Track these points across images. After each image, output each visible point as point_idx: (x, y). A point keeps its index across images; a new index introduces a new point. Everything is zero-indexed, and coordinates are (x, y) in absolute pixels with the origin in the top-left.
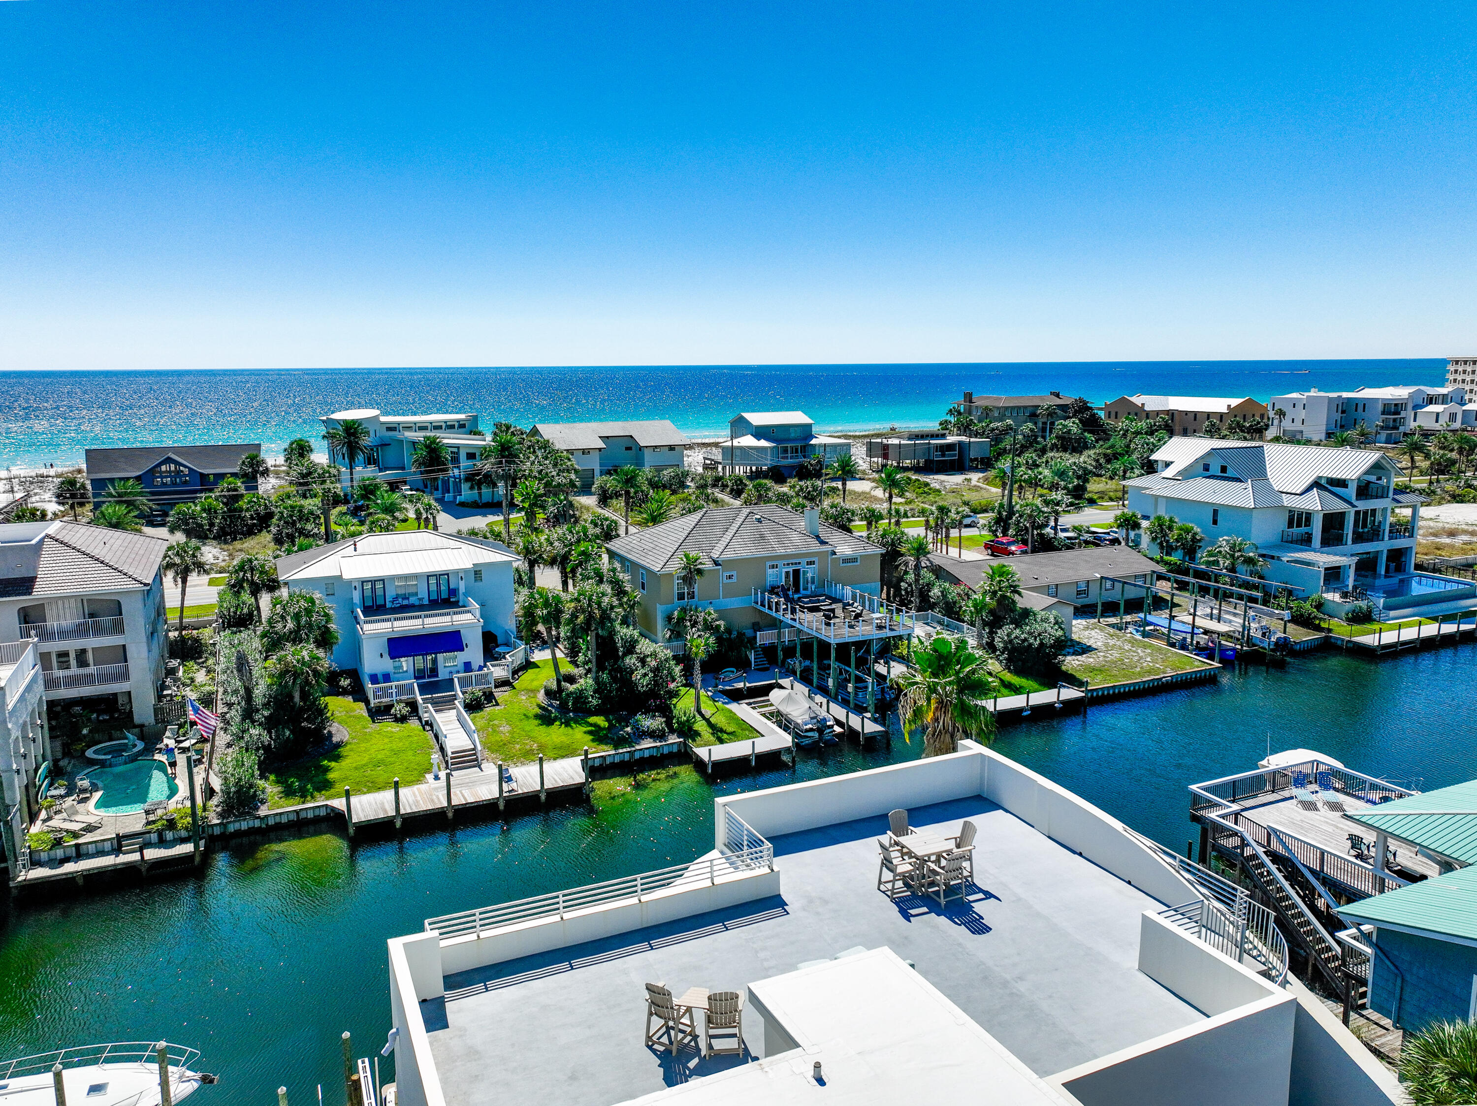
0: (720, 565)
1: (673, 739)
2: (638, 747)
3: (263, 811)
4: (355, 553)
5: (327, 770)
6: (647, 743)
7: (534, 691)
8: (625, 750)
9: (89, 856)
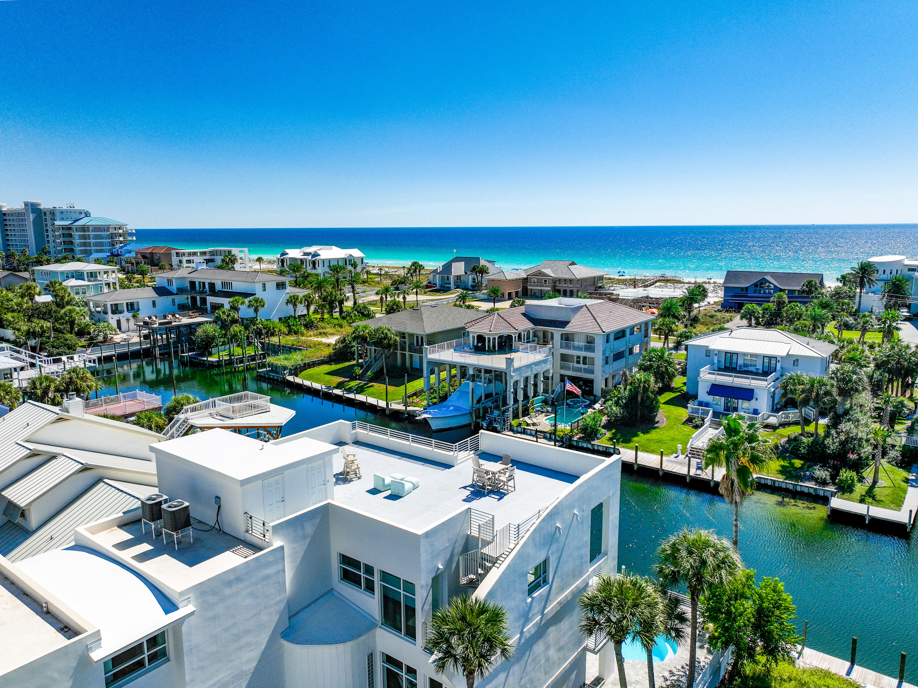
1: (832, 488)
2: (800, 484)
3: (596, 442)
4: (729, 336)
5: (636, 435)
6: (811, 484)
7: (782, 436)
8: (790, 482)
9: (527, 434)
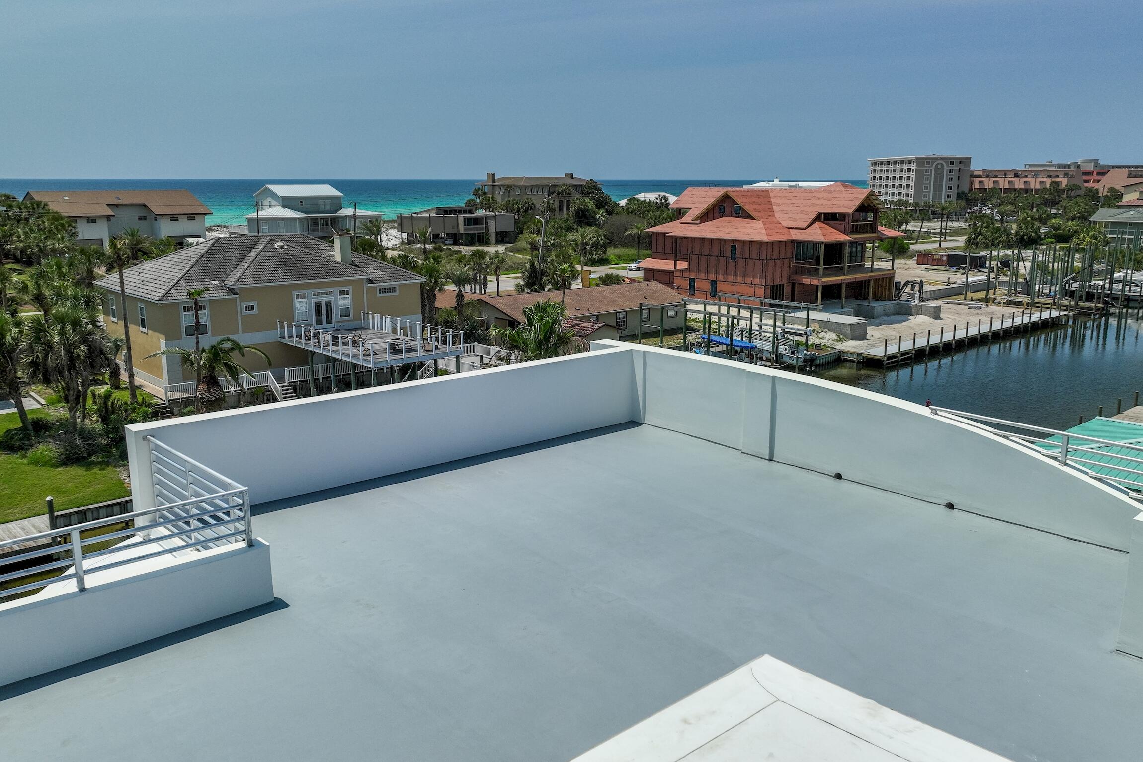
0: (236, 294)
